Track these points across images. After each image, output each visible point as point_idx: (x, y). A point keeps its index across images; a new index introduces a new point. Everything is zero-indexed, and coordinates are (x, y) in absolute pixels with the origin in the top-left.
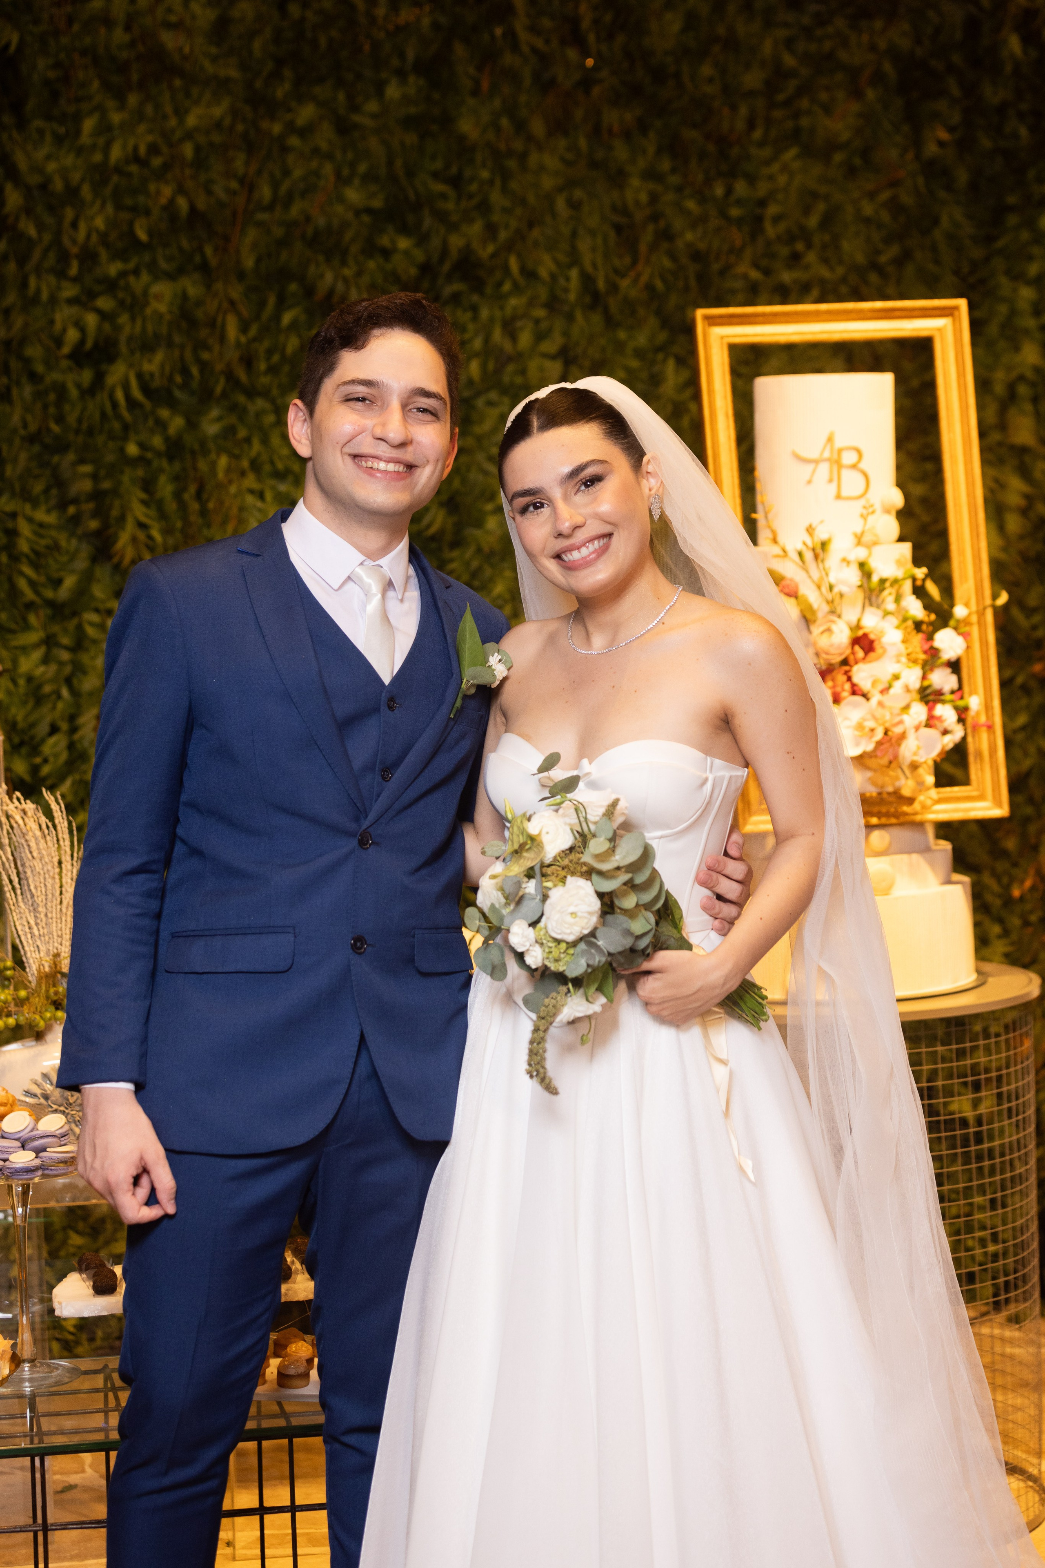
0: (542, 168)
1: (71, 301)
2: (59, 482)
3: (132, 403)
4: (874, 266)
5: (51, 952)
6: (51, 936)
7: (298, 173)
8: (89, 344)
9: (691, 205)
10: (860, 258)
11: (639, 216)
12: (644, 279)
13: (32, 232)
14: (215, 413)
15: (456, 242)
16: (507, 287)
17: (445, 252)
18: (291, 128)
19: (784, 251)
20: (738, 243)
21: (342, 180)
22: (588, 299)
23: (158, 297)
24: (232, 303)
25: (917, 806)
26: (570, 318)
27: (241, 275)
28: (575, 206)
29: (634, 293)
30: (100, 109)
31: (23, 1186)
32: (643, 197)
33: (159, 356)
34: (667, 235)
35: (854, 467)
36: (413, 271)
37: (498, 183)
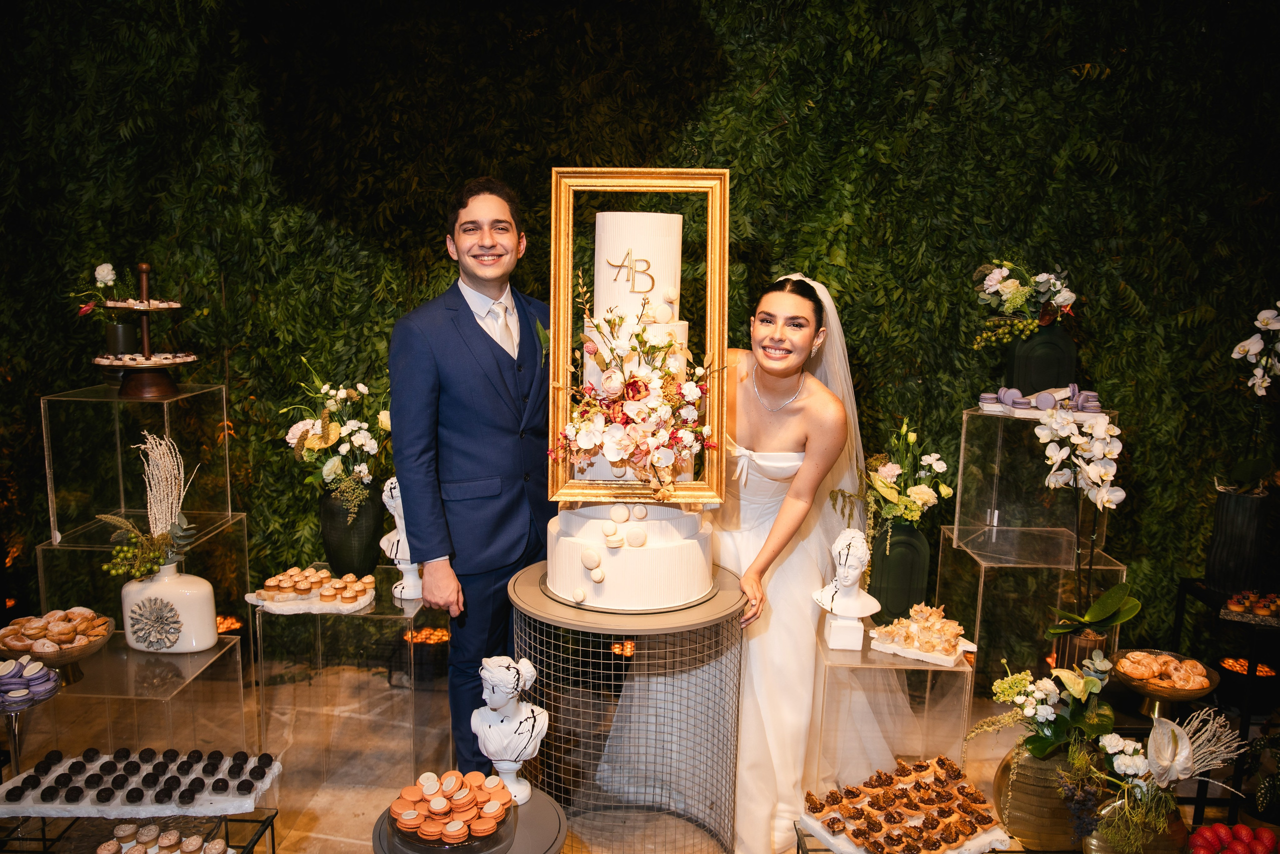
0: (598, 112)
7: (478, 112)
11: (646, 138)
18: (475, 89)
21: (499, 116)
30: (384, 78)
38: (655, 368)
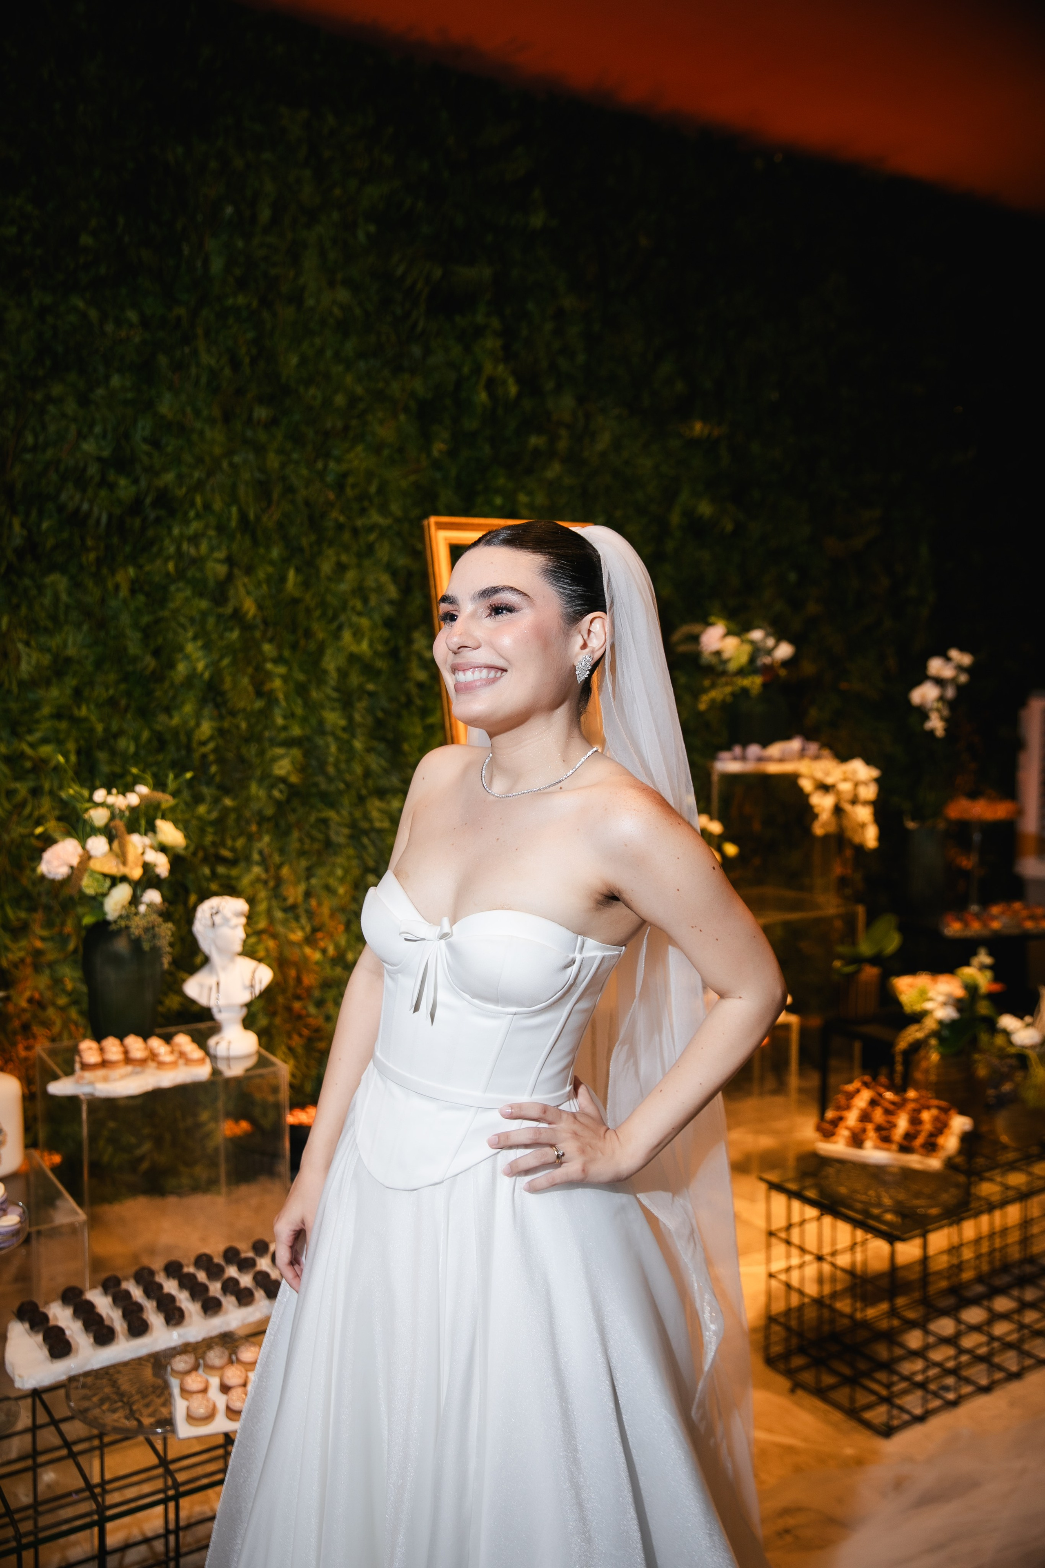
0: (213, 441)
7: (52, 428)
9: (304, 472)
15: (157, 483)
16: (192, 514)
17: (149, 489)
20: (332, 498)
22: (243, 526)
26: (232, 537)
28: (234, 466)
29: (270, 525)
32: (276, 465)
34: (290, 490)
36: (129, 500)
37: (186, 448)
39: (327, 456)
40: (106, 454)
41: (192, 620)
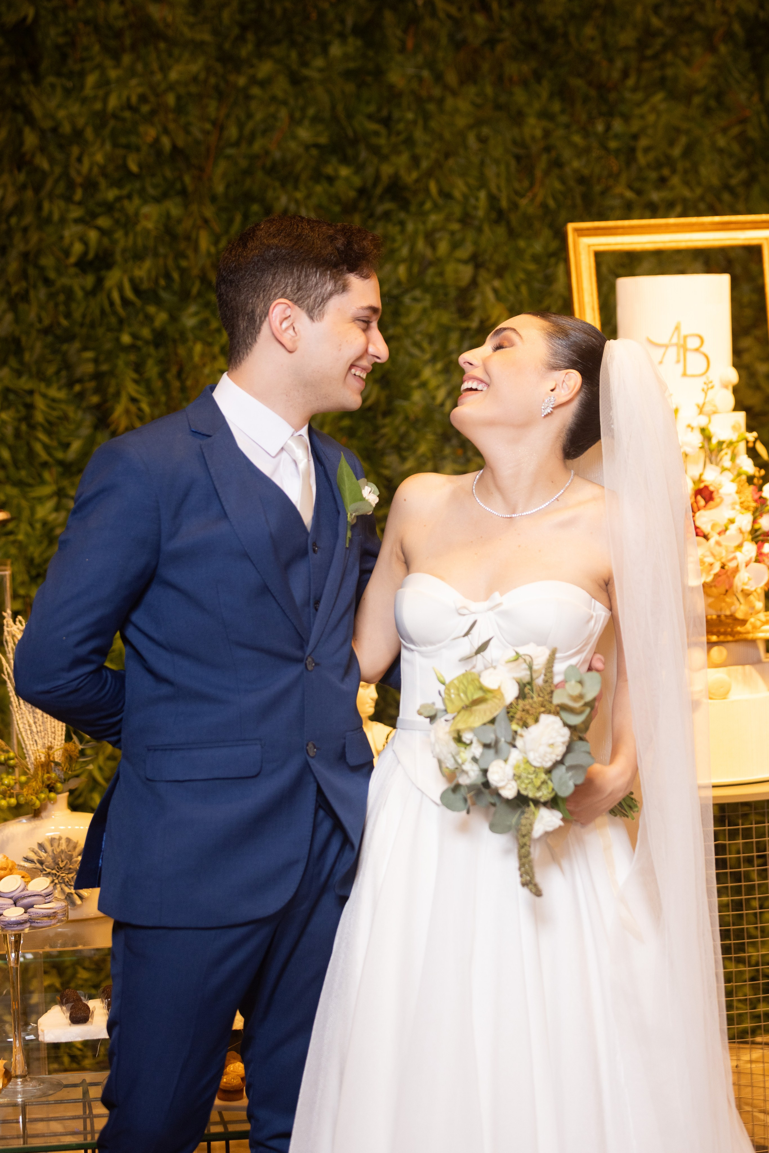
0: (456, 110)
1: (78, 221)
2: (67, 366)
3: (125, 302)
4: (727, 187)
5: (47, 745)
6: (46, 732)
7: (259, 116)
8: (91, 255)
9: (577, 139)
10: (715, 181)
11: (535, 149)
12: (539, 199)
13: (45, 165)
14: (193, 309)
15: (387, 170)
16: (428, 205)
17: (377, 178)
18: (253, 80)
19: (653, 175)
20: (615, 169)
21: (294, 121)
22: (494, 215)
23: (147, 217)
24: (206, 221)
25: (748, 626)
26: (480, 230)
27: (214, 199)
28: (483, 140)
29: (531, 210)
30: (100, 67)
31: (15, 935)
32: (538, 133)
33: (147, 264)
34: (557, 164)
35: (697, 350)
36: (352, 194)
37: (420, 122)
38: (724, 470)
39: (610, 114)
40: (323, 140)
41: (431, 339)
